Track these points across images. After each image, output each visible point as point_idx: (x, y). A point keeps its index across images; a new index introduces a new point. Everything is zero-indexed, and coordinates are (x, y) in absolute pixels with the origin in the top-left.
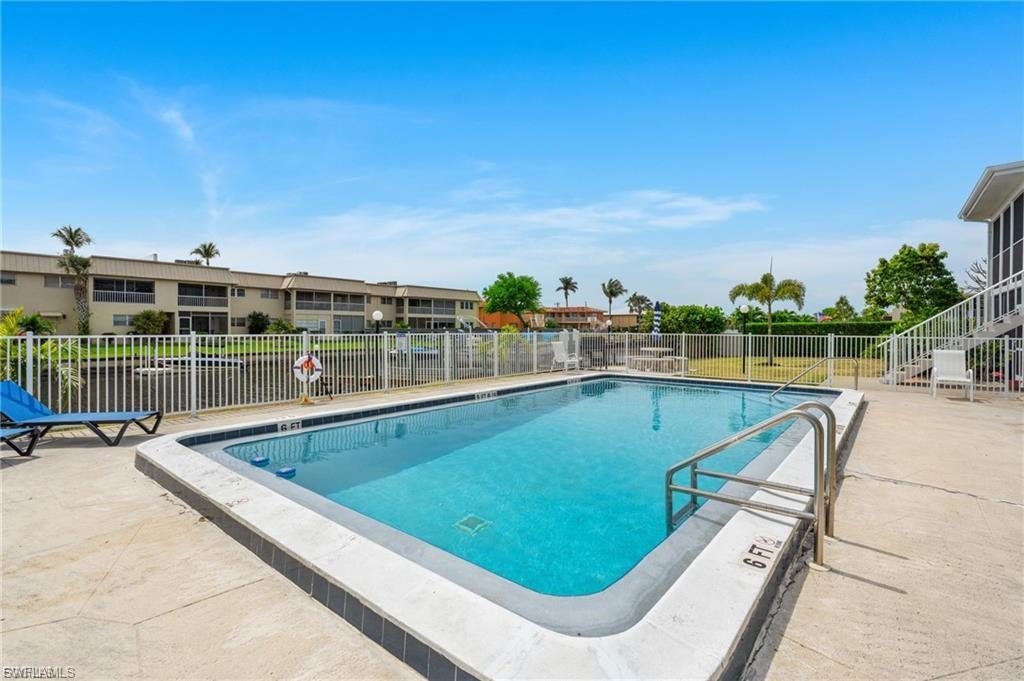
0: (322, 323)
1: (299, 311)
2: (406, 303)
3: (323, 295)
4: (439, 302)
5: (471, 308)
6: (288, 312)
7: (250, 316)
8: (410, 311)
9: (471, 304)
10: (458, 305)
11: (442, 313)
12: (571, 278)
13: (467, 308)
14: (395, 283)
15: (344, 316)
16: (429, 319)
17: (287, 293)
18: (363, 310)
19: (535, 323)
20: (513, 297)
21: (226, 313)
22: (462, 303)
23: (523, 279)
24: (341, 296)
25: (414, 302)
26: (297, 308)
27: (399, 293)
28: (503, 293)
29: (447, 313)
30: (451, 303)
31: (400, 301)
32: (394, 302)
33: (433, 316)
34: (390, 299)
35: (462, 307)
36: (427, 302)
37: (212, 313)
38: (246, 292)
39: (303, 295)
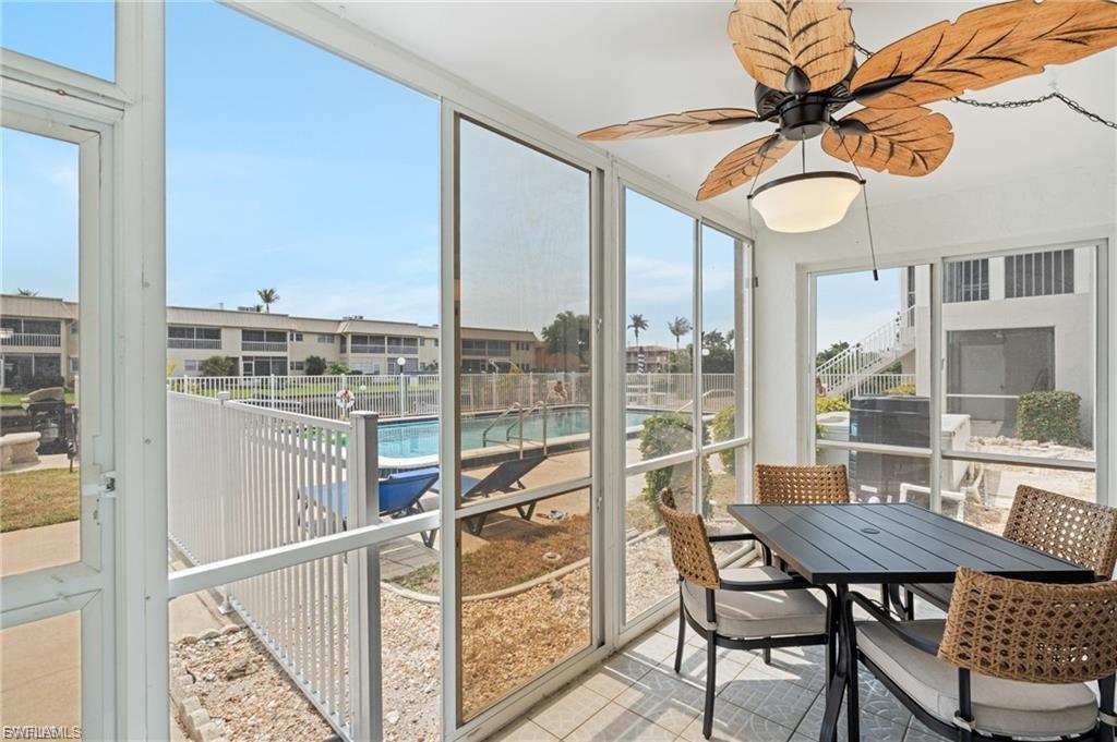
0: (377, 365)
1: (354, 355)
3: (378, 338)
4: (492, 343)
5: (528, 349)
6: (343, 355)
7: (308, 360)
9: (527, 345)
11: (497, 355)
12: (641, 316)
13: (523, 349)
15: (397, 358)
16: (483, 361)
17: (343, 338)
18: (417, 353)
21: (286, 358)
22: (518, 345)
24: (394, 339)
25: (468, 344)
26: (352, 351)
30: (506, 344)
33: (487, 358)
35: (518, 348)
36: (481, 344)
37: (273, 358)
38: (305, 337)
39: (358, 338)
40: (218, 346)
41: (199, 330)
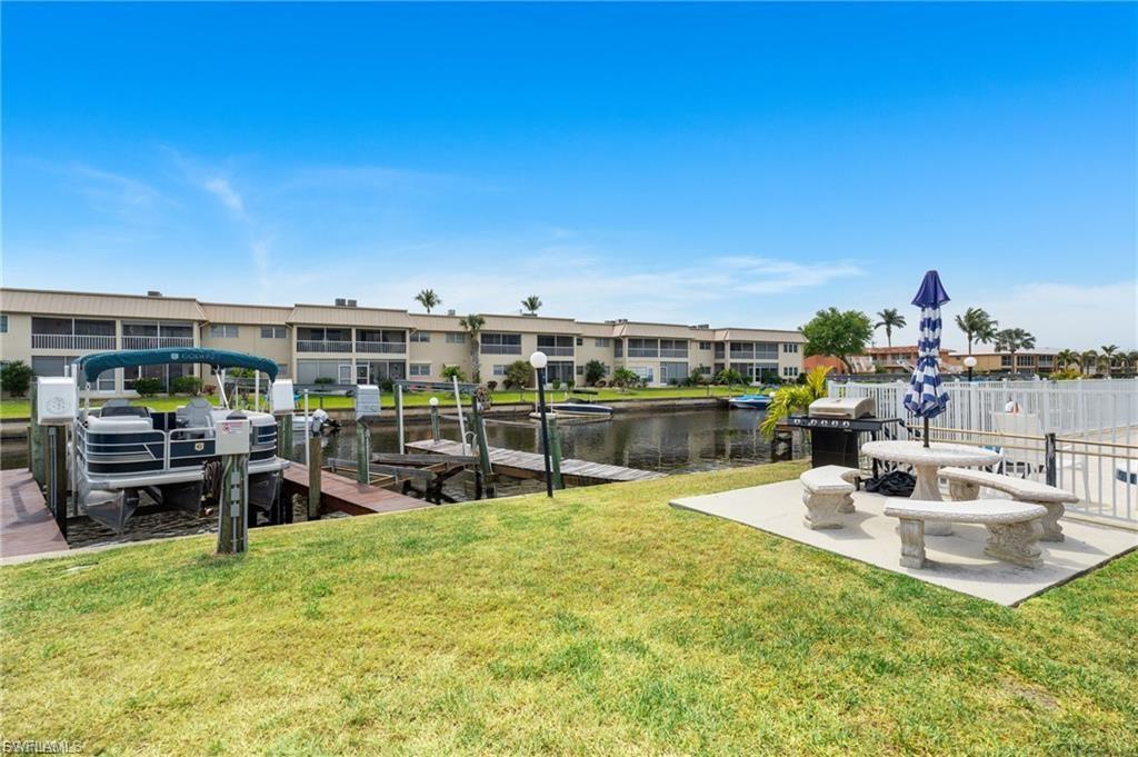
0: (651, 370)
1: (631, 359)
2: (728, 347)
3: (651, 341)
4: (762, 345)
5: (796, 351)
6: (620, 359)
7: (588, 365)
8: (732, 357)
9: (796, 347)
10: (781, 348)
11: (764, 358)
12: (895, 311)
13: (791, 351)
14: (707, 326)
15: (670, 363)
16: (751, 364)
17: (618, 341)
18: (687, 356)
19: (861, 368)
20: (838, 337)
21: (572, 362)
22: (785, 346)
23: (851, 315)
24: (666, 342)
25: (735, 346)
26: (629, 355)
27: (719, 337)
28: (826, 331)
29: (769, 358)
30: (774, 346)
31: (720, 346)
32: (712, 346)
33: (754, 361)
34: (709, 343)
35: (786, 351)
36: (748, 345)
37: (563, 362)
38: (584, 341)
39: (635, 342)
40: (518, 352)
41: (504, 336)
